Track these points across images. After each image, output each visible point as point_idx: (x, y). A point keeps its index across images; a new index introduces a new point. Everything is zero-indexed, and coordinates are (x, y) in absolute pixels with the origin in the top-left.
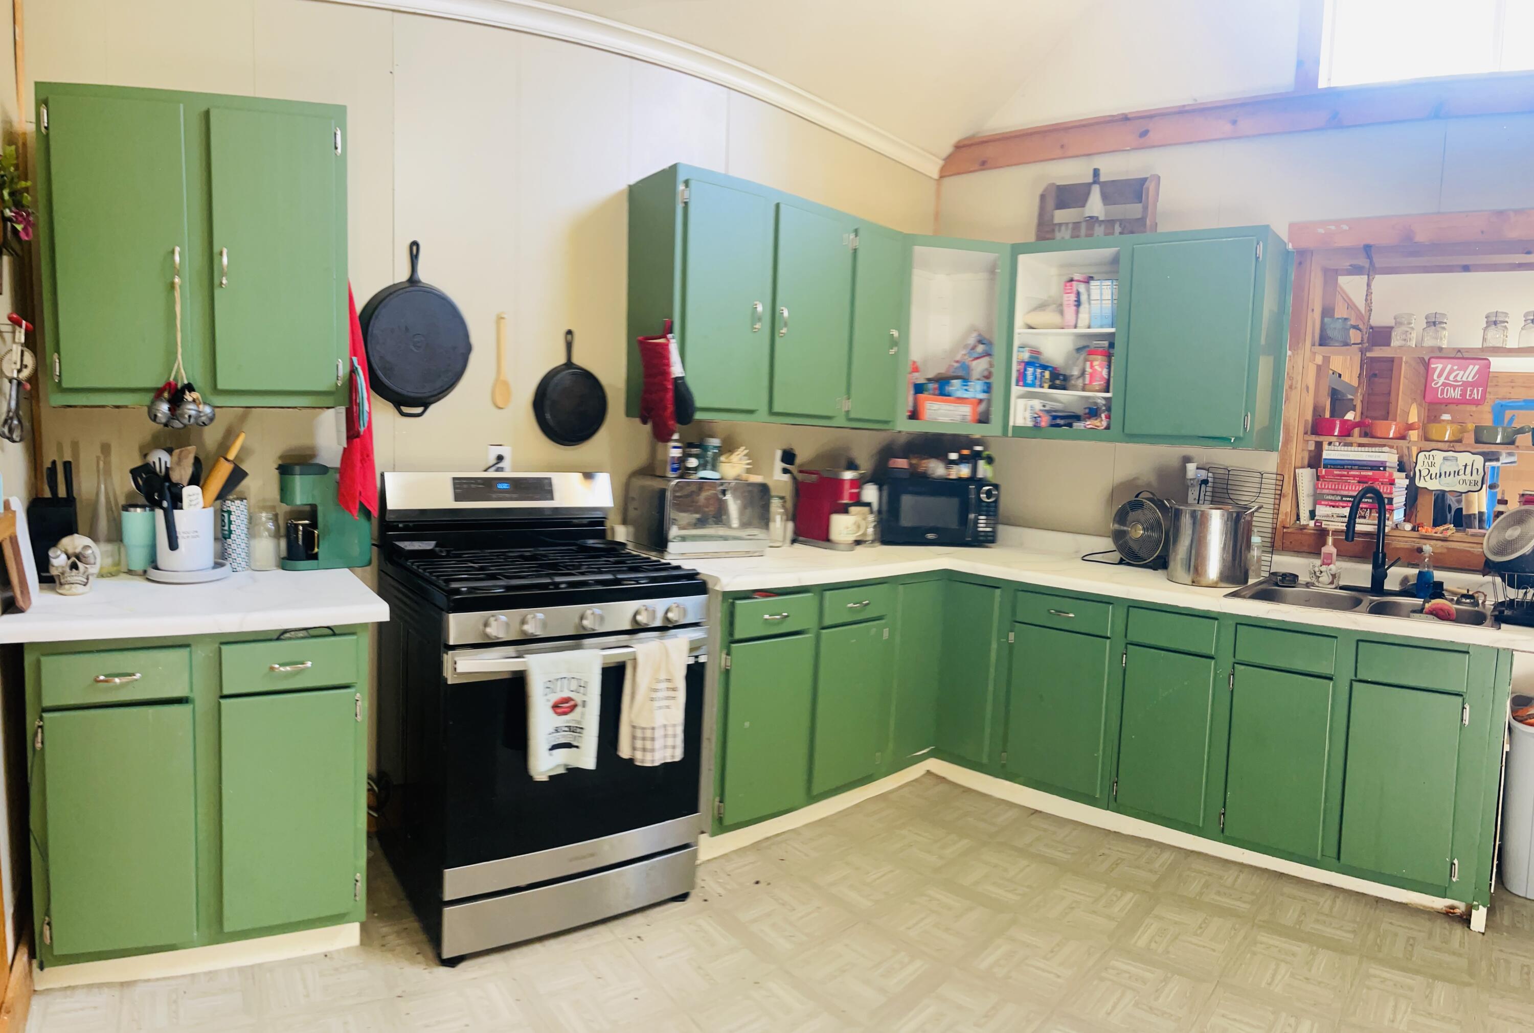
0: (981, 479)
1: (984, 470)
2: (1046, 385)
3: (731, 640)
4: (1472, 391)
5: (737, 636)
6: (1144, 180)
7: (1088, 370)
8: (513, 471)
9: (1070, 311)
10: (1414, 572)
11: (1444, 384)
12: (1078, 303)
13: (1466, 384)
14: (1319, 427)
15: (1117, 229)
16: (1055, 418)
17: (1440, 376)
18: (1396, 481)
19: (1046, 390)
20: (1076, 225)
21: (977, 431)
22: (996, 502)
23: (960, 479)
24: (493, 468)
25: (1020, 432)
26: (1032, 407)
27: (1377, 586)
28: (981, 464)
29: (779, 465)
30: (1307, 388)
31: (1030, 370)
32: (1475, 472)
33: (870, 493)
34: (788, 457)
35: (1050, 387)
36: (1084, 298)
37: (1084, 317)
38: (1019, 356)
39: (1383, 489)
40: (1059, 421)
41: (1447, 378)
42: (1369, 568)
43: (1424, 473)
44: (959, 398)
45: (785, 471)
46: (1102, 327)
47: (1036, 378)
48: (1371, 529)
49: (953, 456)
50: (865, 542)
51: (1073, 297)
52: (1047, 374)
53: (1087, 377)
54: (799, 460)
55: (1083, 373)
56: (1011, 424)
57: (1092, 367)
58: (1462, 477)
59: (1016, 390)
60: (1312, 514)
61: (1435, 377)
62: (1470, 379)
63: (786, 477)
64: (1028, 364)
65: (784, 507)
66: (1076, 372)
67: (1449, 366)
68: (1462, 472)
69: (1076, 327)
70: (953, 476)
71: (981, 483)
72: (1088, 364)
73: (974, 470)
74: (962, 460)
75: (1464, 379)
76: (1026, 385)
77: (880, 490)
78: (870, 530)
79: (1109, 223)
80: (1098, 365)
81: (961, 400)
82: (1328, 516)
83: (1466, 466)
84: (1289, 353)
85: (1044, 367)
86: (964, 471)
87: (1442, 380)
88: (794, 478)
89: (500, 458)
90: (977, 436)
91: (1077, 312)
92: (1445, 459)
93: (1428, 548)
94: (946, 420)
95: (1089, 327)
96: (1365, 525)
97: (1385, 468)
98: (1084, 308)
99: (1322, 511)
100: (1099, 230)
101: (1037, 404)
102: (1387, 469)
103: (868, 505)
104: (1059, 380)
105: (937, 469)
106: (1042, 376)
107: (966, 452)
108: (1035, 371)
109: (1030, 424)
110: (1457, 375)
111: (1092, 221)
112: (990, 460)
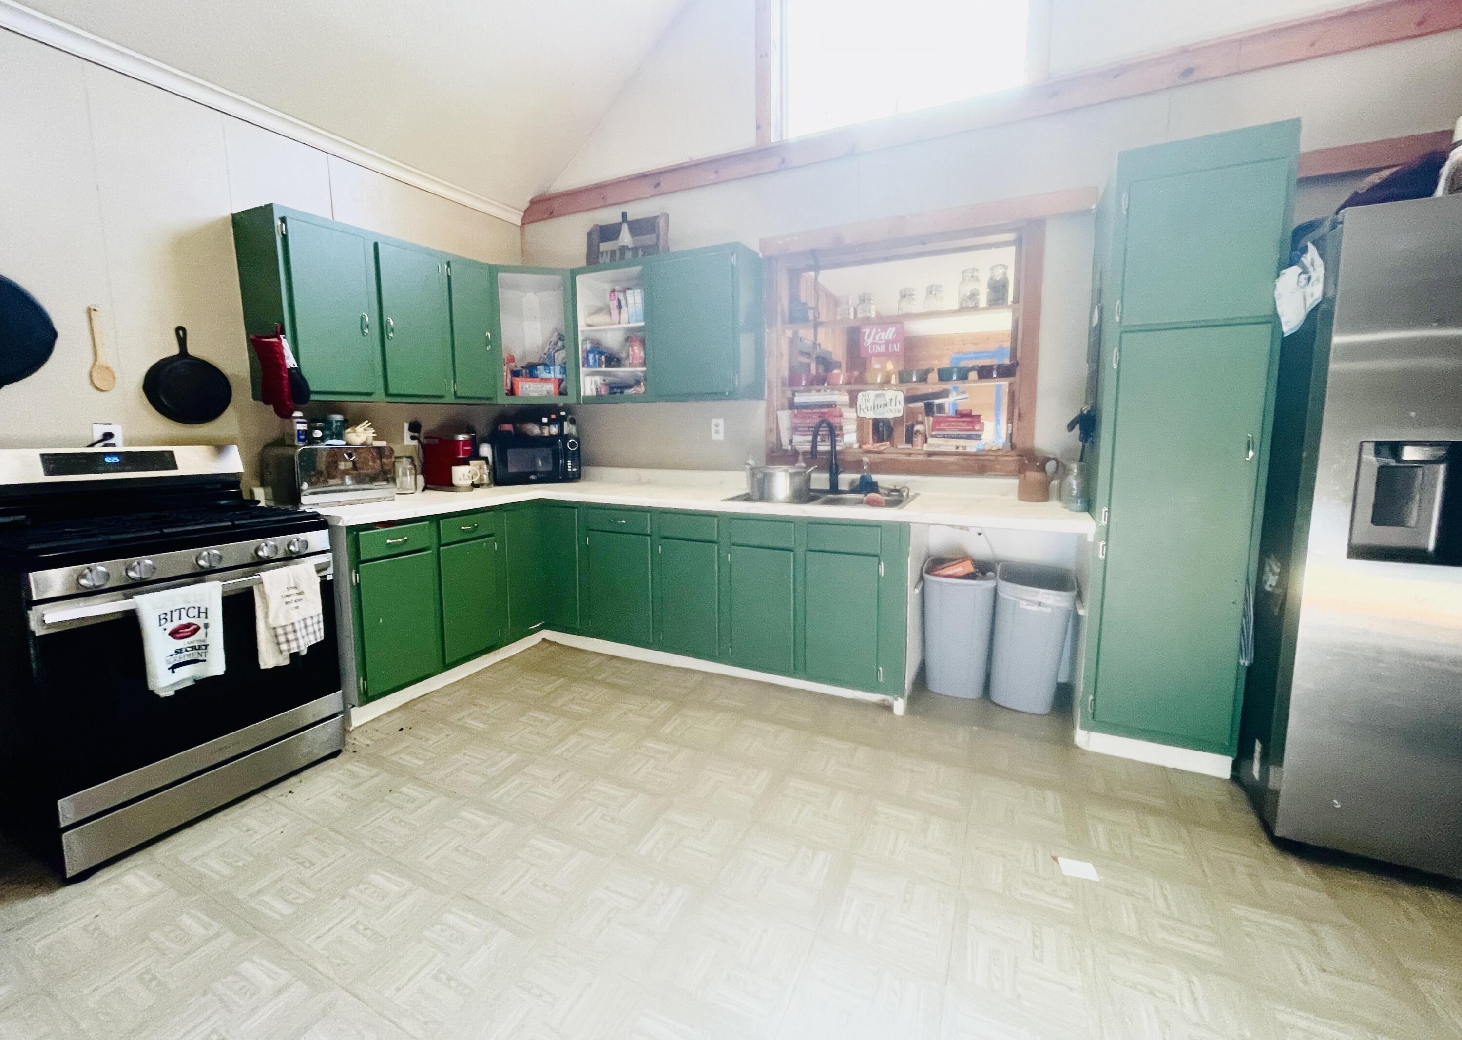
0: (566, 435)
1: (568, 428)
2: (604, 366)
3: (357, 561)
4: (893, 347)
5: (362, 558)
6: (657, 217)
7: (631, 353)
8: (125, 446)
9: (615, 312)
10: (858, 476)
11: (873, 343)
12: (620, 307)
13: (888, 343)
14: (793, 381)
15: (640, 253)
16: (612, 388)
17: (869, 337)
18: (844, 414)
19: (604, 369)
20: (613, 253)
21: (561, 401)
22: (579, 449)
23: (551, 436)
24: (102, 444)
25: (589, 400)
26: (595, 382)
27: (834, 487)
28: (565, 424)
29: (407, 434)
30: (782, 355)
31: (591, 356)
32: (898, 403)
33: (486, 450)
34: (415, 427)
35: (606, 367)
36: (623, 303)
37: (624, 316)
38: (584, 346)
39: (835, 421)
40: (615, 390)
41: (874, 338)
42: (827, 476)
43: (863, 407)
44: (542, 379)
45: (413, 438)
46: (637, 321)
47: (596, 361)
48: (828, 448)
49: (545, 420)
50: (483, 485)
51: (616, 303)
52: (603, 358)
53: (631, 357)
54: (423, 430)
55: (628, 355)
56: (582, 394)
57: (633, 351)
58: (889, 407)
59: (583, 370)
60: (791, 441)
61: (866, 338)
62: (890, 337)
63: (415, 443)
64: (588, 352)
65: (412, 463)
66: (624, 355)
67: (874, 330)
68: (889, 404)
69: (620, 323)
70: (546, 433)
71: (567, 437)
72: (630, 349)
73: (561, 428)
74: (551, 422)
75: (886, 338)
76: (589, 366)
77: (493, 448)
78: (486, 477)
79: (635, 250)
80: (637, 351)
81: (546, 380)
82: (800, 442)
83: (891, 400)
84: (767, 330)
85: (601, 353)
86: (554, 430)
87: (870, 340)
88: (420, 442)
89: (108, 436)
90: (561, 405)
91: (620, 313)
92: (877, 396)
93: (866, 459)
94: (536, 394)
95: (629, 322)
96: (824, 447)
97: (836, 406)
98: (624, 309)
99: (797, 438)
100: (629, 255)
101: (599, 379)
102: (838, 406)
103: (486, 459)
104: (613, 360)
105: (534, 430)
106: (600, 359)
107: (553, 416)
108: (595, 356)
109: (594, 393)
110: (880, 336)
111: (623, 248)
112: (573, 422)
